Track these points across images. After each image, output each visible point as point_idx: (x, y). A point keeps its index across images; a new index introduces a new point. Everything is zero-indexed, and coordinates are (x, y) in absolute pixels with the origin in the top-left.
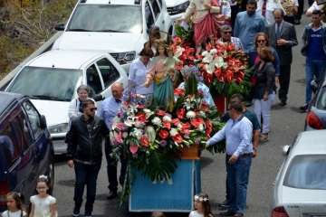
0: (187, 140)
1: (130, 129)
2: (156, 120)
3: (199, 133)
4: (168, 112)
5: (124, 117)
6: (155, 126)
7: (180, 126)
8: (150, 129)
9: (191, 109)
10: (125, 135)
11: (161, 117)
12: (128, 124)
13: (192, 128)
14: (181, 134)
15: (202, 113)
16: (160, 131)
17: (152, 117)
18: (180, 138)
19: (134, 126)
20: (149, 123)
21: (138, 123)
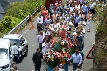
0: (62, 59)
1: (47, 55)
2: (54, 53)
3: (66, 57)
4: (58, 52)
5: (46, 52)
6: (54, 55)
7: (61, 55)
8: (53, 55)
9: (64, 51)
10: (46, 57)
11: (56, 53)
12: (47, 54)
13: (64, 56)
14: (61, 57)
15: (67, 52)
16: (55, 56)
17: (53, 53)
18: (60, 58)
19: (48, 54)
20: (53, 54)
21: (49, 54)
